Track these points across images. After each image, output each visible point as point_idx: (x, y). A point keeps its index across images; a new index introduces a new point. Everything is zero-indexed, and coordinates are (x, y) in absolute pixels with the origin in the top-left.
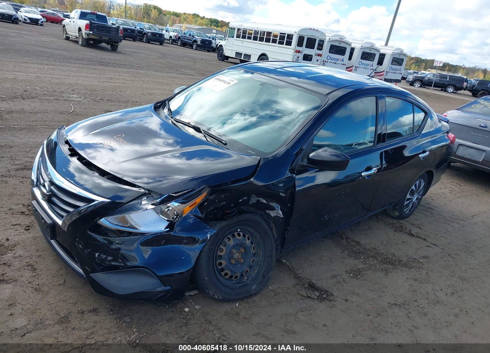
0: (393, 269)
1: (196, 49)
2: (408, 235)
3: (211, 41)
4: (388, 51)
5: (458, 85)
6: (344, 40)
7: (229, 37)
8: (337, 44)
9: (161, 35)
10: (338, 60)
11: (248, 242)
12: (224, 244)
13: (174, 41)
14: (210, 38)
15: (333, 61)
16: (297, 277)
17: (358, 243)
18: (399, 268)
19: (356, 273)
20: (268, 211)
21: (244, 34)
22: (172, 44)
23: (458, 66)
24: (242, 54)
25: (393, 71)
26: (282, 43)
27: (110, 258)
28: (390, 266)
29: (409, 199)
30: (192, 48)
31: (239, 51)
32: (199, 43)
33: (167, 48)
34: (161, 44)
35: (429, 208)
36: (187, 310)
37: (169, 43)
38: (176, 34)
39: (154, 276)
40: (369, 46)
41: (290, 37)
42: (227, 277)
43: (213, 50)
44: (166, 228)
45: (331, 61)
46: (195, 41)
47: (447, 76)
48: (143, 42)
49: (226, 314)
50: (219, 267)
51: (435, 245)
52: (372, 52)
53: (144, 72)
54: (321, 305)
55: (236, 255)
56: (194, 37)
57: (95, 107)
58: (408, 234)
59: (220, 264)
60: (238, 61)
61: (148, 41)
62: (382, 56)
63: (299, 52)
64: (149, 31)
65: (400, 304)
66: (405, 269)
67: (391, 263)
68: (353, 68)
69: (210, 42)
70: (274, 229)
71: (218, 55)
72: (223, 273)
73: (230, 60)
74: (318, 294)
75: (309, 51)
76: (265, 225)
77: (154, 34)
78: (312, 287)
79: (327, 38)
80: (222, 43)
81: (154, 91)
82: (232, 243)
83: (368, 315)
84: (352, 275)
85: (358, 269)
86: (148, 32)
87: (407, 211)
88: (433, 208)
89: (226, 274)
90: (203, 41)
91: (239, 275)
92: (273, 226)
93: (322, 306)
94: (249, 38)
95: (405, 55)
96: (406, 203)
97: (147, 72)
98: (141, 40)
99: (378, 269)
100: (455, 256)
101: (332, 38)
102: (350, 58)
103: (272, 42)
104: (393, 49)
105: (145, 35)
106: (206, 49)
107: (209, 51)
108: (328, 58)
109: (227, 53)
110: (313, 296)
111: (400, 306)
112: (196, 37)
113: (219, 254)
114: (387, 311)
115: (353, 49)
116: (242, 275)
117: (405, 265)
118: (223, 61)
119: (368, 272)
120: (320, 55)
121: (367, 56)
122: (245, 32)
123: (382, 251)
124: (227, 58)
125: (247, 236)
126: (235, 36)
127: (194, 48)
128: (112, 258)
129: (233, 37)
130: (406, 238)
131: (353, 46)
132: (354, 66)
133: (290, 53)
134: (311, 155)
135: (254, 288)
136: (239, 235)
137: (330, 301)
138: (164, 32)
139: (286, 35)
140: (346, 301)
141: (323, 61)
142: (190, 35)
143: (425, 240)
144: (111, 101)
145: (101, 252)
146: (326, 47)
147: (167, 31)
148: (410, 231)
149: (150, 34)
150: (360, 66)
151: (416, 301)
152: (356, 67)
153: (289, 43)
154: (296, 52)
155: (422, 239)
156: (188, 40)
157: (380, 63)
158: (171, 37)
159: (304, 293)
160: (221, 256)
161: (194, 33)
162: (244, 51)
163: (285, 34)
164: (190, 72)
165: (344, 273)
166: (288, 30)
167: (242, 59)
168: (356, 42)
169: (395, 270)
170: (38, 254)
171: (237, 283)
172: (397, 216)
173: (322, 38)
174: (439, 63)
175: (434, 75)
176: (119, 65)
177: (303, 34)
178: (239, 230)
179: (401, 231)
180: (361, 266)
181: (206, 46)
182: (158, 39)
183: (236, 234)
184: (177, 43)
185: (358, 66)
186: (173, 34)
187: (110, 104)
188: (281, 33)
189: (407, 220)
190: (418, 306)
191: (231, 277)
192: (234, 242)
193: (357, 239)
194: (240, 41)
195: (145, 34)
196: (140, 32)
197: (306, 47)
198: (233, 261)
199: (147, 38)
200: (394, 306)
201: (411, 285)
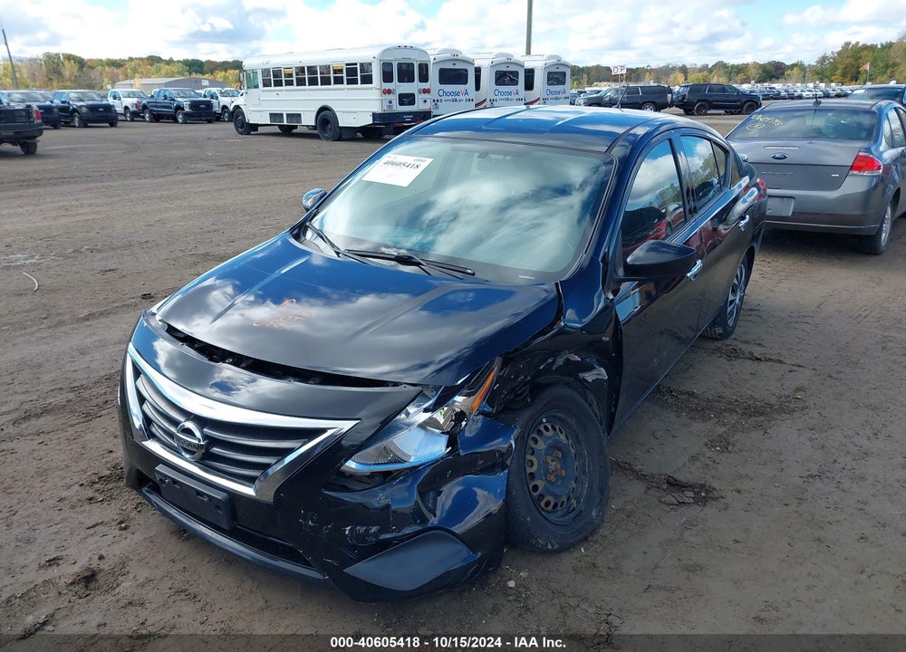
0: (769, 421)
1: (185, 122)
2: (751, 362)
3: (210, 101)
4: (537, 62)
5: (657, 101)
6: (460, 57)
7: (248, 88)
8: (449, 66)
9: (109, 108)
10: (458, 94)
11: (562, 437)
12: (530, 452)
13: (136, 115)
14: (205, 96)
15: (450, 98)
16: (641, 477)
17: (692, 394)
18: (776, 416)
19: (723, 444)
20: (581, 375)
21: (276, 78)
22: (132, 120)
23: (640, 68)
24: (282, 115)
25: (555, 96)
26: (355, 82)
27: (374, 529)
28: (761, 418)
29: (732, 302)
30: (176, 121)
31: (277, 110)
32: (187, 109)
33: (127, 131)
34: (113, 124)
35: (751, 310)
36: (512, 584)
37: (126, 121)
38: (135, 100)
39: (454, 538)
40: (503, 59)
41: (366, 67)
42: (550, 508)
43: (217, 118)
44: (447, 447)
45: (447, 98)
46: (179, 108)
47: (636, 88)
48: (74, 126)
49: (576, 570)
50: (535, 494)
51: (799, 366)
52: (512, 68)
53: (118, 183)
54: (706, 510)
55: (553, 465)
56: (174, 100)
57: (74, 268)
58: (751, 359)
59: (535, 488)
60: (277, 130)
61: (85, 123)
62: (530, 74)
63: (389, 92)
64: (82, 103)
65: (818, 473)
66: (785, 416)
67: (759, 412)
68: (488, 103)
69: (209, 105)
70: (595, 403)
71: (236, 125)
72: (543, 504)
73: (260, 130)
74: (690, 494)
75: (406, 88)
76: (581, 400)
77: (93, 108)
78: (675, 485)
79: (432, 58)
80: (239, 101)
81: (166, 215)
82: (541, 446)
83: (787, 505)
84: (718, 448)
85: (720, 436)
86: (81, 107)
87: (730, 322)
88: (756, 308)
89: (548, 504)
90: (194, 105)
91: (565, 499)
92: (591, 397)
93: (709, 512)
94: (289, 83)
95: (565, 65)
96: (729, 309)
97: (126, 182)
98: (68, 125)
99: (748, 428)
100: (837, 376)
101: (440, 57)
102: (478, 87)
103: (335, 83)
104: (544, 58)
105: (76, 114)
106: (204, 118)
107: (210, 122)
108: (441, 93)
109: (252, 118)
110: (686, 500)
111: (819, 476)
112: (179, 99)
113: (529, 470)
114: (807, 491)
115: (478, 70)
116: (569, 498)
117: (781, 410)
118: (249, 134)
119: (737, 437)
120: (426, 91)
121: (505, 77)
122: (277, 74)
123: (734, 397)
124: (255, 127)
125: (557, 427)
126: (261, 85)
127: (180, 121)
128: (378, 527)
129: (257, 87)
130: (753, 366)
131: (477, 64)
132: (488, 100)
133: (374, 98)
134: (628, 260)
135: (594, 514)
136: (546, 429)
137: (716, 499)
138: (111, 101)
139: (358, 66)
140: (739, 492)
141: (434, 101)
142: (165, 97)
143: (780, 362)
144: (99, 251)
145: (354, 524)
146: (433, 74)
147: (115, 98)
148: (751, 353)
149: (84, 110)
150: (498, 98)
151: (835, 461)
152: (492, 101)
153: (367, 80)
154: (385, 93)
155: (775, 361)
156: (165, 107)
157: (529, 86)
158: (126, 108)
159: (669, 499)
160: (531, 474)
161: (172, 91)
162: (285, 109)
163: (356, 64)
164: (205, 166)
165: (705, 449)
166: (358, 56)
167: (285, 123)
168: (481, 56)
169: (773, 422)
170: (180, 565)
171: (566, 515)
172: (720, 335)
173: (423, 59)
174: (619, 68)
175: (617, 90)
176: (62, 180)
177: (388, 58)
178: (544, 420)
179: (737, 357)
180: (720, 430)
181: (203, 112)
182: (102, 116)
183: (542, 429)
184: (143, 117)
185: (495, 98)
186: (130, 102)
187: (99, 256)
188: (347, 65)
189: (733, 336)
190: (844, 468)
191: (555, 505)
192: (545, 442)
193: (683, 388)
194: (274, 91)
195: (74, 110)
196: (62, 109)
197: (399, 81)
198: (552, 478)
199: (80, 118)
200: (811, 480)
201: (810, 439)
